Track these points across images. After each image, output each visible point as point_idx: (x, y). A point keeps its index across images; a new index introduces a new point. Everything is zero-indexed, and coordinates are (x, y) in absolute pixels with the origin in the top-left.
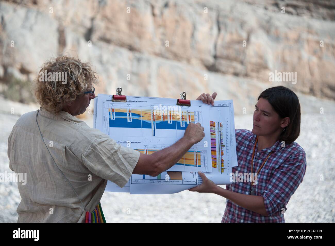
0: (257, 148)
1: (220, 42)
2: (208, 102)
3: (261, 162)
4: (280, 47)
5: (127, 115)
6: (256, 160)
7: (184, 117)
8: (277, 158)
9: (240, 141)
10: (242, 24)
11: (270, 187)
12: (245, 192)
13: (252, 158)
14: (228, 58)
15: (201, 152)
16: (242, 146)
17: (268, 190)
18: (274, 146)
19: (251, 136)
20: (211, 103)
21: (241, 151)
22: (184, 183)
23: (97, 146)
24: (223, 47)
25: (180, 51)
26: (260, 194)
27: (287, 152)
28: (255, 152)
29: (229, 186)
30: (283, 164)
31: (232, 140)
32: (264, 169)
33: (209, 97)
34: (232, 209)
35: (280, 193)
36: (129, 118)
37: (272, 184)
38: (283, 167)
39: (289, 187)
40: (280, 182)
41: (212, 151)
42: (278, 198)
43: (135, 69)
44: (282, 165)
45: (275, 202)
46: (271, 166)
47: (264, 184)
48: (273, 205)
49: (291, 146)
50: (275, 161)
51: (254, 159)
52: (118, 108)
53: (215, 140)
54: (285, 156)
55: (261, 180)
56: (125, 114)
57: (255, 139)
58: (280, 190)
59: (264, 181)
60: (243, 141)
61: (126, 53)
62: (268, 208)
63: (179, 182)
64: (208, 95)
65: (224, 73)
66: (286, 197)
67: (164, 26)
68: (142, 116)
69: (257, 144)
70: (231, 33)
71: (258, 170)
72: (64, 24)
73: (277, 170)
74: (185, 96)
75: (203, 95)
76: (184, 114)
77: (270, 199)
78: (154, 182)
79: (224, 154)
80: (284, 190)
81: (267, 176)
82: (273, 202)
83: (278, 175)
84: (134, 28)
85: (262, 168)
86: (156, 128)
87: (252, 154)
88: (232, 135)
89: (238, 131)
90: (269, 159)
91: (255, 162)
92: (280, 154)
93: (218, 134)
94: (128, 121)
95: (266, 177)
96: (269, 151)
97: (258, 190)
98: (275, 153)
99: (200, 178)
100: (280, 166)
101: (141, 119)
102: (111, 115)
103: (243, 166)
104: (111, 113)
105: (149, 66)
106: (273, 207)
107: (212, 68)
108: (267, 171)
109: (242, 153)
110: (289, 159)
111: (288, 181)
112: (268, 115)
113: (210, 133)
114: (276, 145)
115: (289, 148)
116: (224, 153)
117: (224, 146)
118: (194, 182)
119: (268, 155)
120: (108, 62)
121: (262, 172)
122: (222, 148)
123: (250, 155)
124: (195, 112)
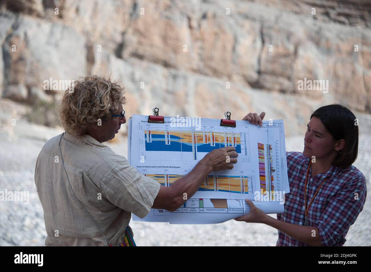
0: (311, 173)
1: (264, 56)
2: (256, 122)
3: (315, 189)
4: (331, 61)
5: (165, 138)
6: (310, 186)
7: (228, 139)
8: (333, 184)
9: (292, 166)
10: (289, 36)
11: (326, 217)
12: (298, 223)
13: (305, 185)
14: (273, 73)
15: (248, 177)
16: (293, 170)
17: (324, 220)
18: (329, 171)
19: (304, 159)
20: (258, 123)
21: (293, 177)
22: (229, 212)
23: (119, 172)
24: (267, 61)
25: (220, 67)
26: (314, 225)
27: (344, 178)
28: (309, 178)
29: (281, 215)
30: (340, 191)
31: (283, 163)
32: (318, 197)
33: (257, 116)
34: (285, 241)
35: (336, 223)
36: (167, 141)
37: (328, 213)
38: (340, 194)
39: (347, 216)
40: (337, 211)
41: (260, 176)
42: (335, 230)
43: (170, 88)
44: (338, 192)
45: (332, 234)
46: (327, 194)
47: (319, 214)
48: (329, 237)
49: (348, 171)
50: (331, 187)
51: (307, 186)
52: (155, 129)
53: (264, 164)
54: (342, 182)
55: (315, 209)
56: (163, 136)
57: (308, 163)
58: (336, 221)
59: (319, 210)
60: (295, 165)
61: (160, 70)
62: (323, 240)
63: (224, 210)
64: (255, 115)
65: (269, 90)
66: (344, 228)
67: (202, 39)
68: (182, 138)
69: (310, 169)
70: (277, 46)
71: (312, 198)
72: (93, 39)
73: (333, 197)
74: (229, 116)
75: (250, 115)
76: (229, 136)
77: (326, 230)
78: (196, 211)
79: (274, 180)
80: (342, 220)
81: (322, 205)
82: (329, 234)
83: (334, 203)
84: (170, 42)
85: (316, 196)
86: (198, 151)
87: (305, 180)
88: (283, 158)
89: (289, 154)
90: (324, 186)
91: (309, 189)
92: (336, 179)
93: (267, 157)
94: (167, 143)
95: (320, 206)
96: (324, 177)
97: (312, 221)
98: (331, 178)
99: (247, 206)
100: (336, 193)
101: (181, 141)
102: (148, 137)
103: (295, 194)
104: (148, 135)
105: (186, 84)
106: (329, 239)
107: (256, 85)
108: (321, 199)
109: (294, 179)
110: (347, 185)
111: (346, 210)
112: (321, 136)
113: (258, 156)
114: (331, 170)
115: (346, 173)
116: (275, 178)
117: (274, 171)
118: (241, 210)
119: (323, 181)
120: (141, 80)
121: (316, 200)
122: (272, 173)
123: (303, 181)
124: (241, 133)
